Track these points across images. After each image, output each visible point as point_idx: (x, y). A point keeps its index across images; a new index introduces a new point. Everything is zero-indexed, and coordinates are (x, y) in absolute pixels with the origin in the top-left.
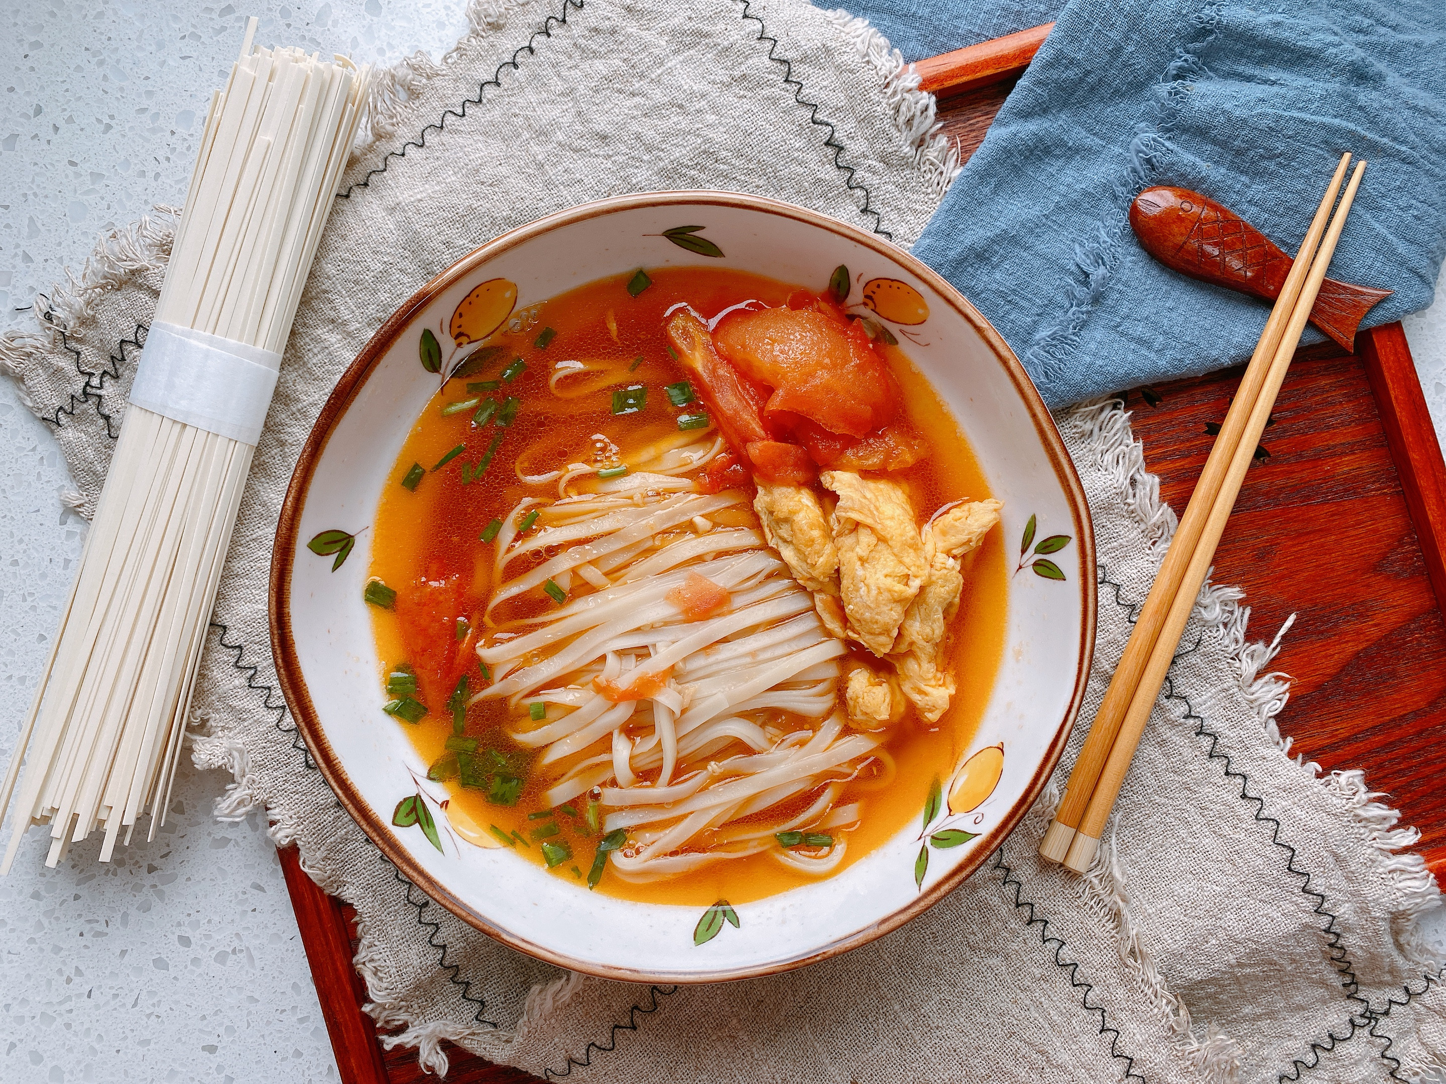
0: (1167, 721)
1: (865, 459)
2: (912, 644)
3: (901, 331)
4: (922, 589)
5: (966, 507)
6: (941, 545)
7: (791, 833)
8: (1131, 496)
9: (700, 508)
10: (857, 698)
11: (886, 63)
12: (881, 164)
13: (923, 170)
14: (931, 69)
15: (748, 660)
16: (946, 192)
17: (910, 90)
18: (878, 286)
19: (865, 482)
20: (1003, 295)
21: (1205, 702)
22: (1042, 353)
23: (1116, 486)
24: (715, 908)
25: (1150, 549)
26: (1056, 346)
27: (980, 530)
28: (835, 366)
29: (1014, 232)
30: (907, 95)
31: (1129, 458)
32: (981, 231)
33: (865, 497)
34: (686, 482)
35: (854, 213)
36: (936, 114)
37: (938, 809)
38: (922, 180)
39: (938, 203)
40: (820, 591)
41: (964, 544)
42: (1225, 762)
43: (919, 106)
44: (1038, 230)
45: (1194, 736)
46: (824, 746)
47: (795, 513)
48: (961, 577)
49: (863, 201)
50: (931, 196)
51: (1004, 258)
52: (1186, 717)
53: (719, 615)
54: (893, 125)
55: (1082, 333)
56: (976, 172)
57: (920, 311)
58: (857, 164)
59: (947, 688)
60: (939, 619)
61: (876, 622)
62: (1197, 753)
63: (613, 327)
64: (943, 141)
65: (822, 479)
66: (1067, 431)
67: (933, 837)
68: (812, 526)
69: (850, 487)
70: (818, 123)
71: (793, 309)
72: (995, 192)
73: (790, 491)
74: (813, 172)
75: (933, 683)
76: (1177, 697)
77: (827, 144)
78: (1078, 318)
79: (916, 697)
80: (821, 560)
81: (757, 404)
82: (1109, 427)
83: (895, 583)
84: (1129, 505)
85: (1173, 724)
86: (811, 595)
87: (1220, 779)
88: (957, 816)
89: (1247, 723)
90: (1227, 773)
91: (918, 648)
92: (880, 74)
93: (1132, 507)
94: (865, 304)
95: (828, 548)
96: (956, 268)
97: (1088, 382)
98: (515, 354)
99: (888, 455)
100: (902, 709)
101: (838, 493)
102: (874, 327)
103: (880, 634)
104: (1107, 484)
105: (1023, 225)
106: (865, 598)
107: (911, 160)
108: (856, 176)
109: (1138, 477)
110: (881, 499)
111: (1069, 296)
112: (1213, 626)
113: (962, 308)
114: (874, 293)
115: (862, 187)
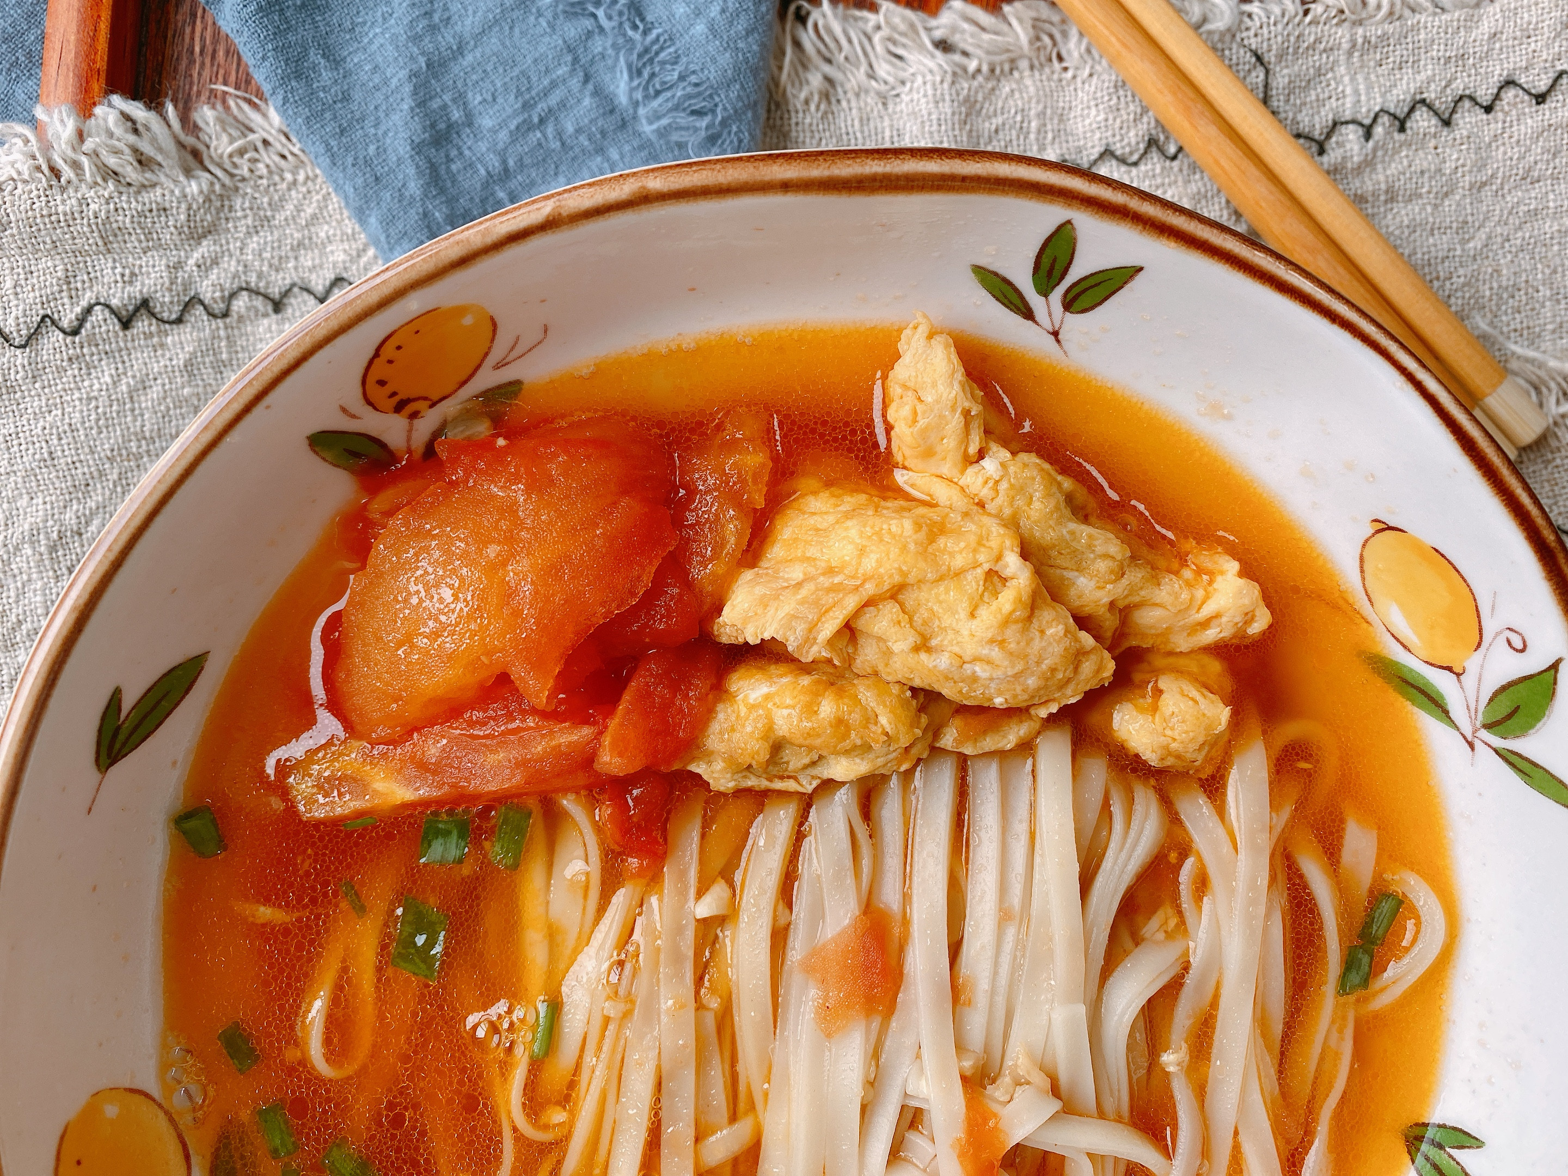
0: (1358, 170)
1: (723, 546)
2: (1112, 604)
3: (497, 367)
4: (1025, 554)
5: (895, 390)
6: (947, 469)
7: (1349, 964)
8: (964, 60)
9: (683, 894)
10: (1166, 748)
11: (11, 158)
12: (205, 243)
13: (245, 172)
14: (61, 78)
15: (1011, 933)
16: (303, 151)
17: (81, 136)
18: (382, 383)
19: (764, 564)
20: (526, 128)
21: (1356, 92)
22: (655, 104)
23: (938, 79)
24: (1419, 1159)
25: (1066, 69)
26: (653, 75)
27: (957, 387)
28: (510, 539)
29: (422, 61)
30: (89, 145)
31: (901, 34)
32: (396, 118)
33: (799, 585)
34: (620, 898)
35: (274, 327)
36: (149, 108)
37: (1428, 683)
38: (265, 182)
39: (318, 171)
40: (937, 734)
41: (967, 425)
42: (1467, 104)
43: (118, 132)
44: (436, 17)
45: (1402, 137)
46: (1226, 848)
47: (770, 728)
48: (1023, 457)
49: (259, 302)
50: (301, 177)
51: (460, 98)
52: (1368, 135)
53: (902, 949)
54: (139, 192)
55: (649, 18)
56: (284, 80)
57: (468, 320)
58: (186, 286)
59: (1222, 573)
60: (1090, 536)
61: (1053, 670)
62: (1433, 143)
63: (265, 913)
64: (206, 115)
65: (724, 640)
66: (808, 121)
67: (1488, 726)
68: (810, 710)
69: (766, 606)
70: (81, 326)
71: (363, 567)
72: (336, 62)
73: (723, 716)
74: (169, 372)
75: (1200, 594)
76: (1329, 136)
77: (126, 324)
78: (621, 14)
79: (1211, 635)
80: (883, 720)
81: (524, 712)
82: (832, 45)
83: (995, 604)
84: (979, 71)
85: (1368, 163)
86: (936, 751)
87: (1490, 126)
88: (1473, 663)
89: (1422, 36)
90: (1488, 109)
91: (1126, 597)
92: (26, 177)
93: (985, 68)
94: (414, 415)
95: (867, 695)
96: (442, 191)
97: (741, 45)
98: (245, 1115)
99: (734, 497)
100: (1215, 667)
101: (767, 636)
102: (467, 415)
103: (1076, 669)
104: (930, 92)
105: (416, 39)
106: (999, 673)
107: (217, 187)
108: (207, 297)
109: (938, 34)
110: (812, 552)
111: (576, 14)
112: (1241, 22)
113: (489, 240)
114: (394, 394)
115: (233, 295)
